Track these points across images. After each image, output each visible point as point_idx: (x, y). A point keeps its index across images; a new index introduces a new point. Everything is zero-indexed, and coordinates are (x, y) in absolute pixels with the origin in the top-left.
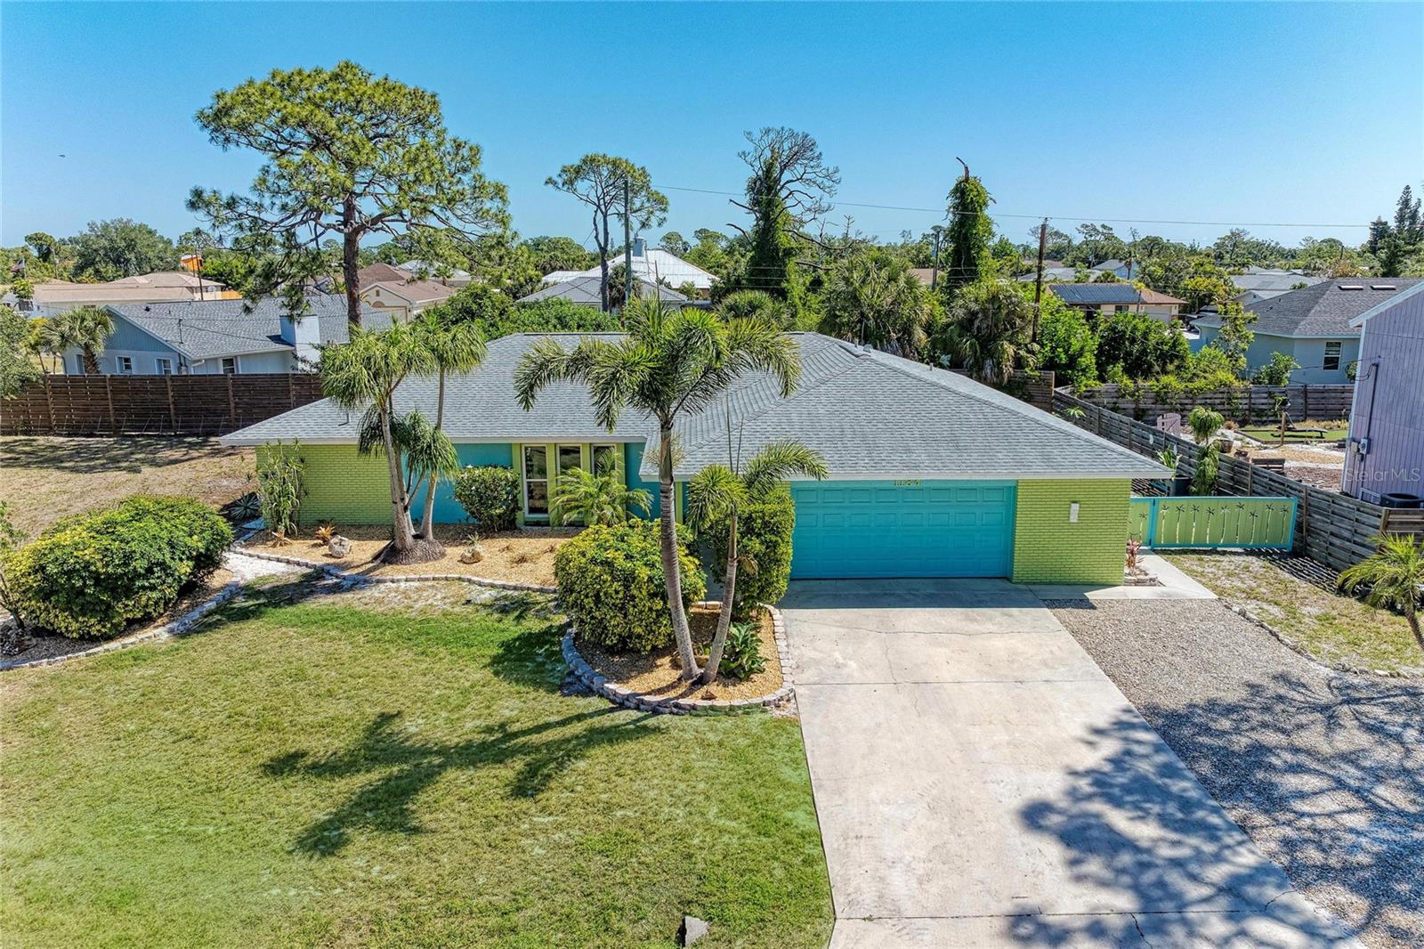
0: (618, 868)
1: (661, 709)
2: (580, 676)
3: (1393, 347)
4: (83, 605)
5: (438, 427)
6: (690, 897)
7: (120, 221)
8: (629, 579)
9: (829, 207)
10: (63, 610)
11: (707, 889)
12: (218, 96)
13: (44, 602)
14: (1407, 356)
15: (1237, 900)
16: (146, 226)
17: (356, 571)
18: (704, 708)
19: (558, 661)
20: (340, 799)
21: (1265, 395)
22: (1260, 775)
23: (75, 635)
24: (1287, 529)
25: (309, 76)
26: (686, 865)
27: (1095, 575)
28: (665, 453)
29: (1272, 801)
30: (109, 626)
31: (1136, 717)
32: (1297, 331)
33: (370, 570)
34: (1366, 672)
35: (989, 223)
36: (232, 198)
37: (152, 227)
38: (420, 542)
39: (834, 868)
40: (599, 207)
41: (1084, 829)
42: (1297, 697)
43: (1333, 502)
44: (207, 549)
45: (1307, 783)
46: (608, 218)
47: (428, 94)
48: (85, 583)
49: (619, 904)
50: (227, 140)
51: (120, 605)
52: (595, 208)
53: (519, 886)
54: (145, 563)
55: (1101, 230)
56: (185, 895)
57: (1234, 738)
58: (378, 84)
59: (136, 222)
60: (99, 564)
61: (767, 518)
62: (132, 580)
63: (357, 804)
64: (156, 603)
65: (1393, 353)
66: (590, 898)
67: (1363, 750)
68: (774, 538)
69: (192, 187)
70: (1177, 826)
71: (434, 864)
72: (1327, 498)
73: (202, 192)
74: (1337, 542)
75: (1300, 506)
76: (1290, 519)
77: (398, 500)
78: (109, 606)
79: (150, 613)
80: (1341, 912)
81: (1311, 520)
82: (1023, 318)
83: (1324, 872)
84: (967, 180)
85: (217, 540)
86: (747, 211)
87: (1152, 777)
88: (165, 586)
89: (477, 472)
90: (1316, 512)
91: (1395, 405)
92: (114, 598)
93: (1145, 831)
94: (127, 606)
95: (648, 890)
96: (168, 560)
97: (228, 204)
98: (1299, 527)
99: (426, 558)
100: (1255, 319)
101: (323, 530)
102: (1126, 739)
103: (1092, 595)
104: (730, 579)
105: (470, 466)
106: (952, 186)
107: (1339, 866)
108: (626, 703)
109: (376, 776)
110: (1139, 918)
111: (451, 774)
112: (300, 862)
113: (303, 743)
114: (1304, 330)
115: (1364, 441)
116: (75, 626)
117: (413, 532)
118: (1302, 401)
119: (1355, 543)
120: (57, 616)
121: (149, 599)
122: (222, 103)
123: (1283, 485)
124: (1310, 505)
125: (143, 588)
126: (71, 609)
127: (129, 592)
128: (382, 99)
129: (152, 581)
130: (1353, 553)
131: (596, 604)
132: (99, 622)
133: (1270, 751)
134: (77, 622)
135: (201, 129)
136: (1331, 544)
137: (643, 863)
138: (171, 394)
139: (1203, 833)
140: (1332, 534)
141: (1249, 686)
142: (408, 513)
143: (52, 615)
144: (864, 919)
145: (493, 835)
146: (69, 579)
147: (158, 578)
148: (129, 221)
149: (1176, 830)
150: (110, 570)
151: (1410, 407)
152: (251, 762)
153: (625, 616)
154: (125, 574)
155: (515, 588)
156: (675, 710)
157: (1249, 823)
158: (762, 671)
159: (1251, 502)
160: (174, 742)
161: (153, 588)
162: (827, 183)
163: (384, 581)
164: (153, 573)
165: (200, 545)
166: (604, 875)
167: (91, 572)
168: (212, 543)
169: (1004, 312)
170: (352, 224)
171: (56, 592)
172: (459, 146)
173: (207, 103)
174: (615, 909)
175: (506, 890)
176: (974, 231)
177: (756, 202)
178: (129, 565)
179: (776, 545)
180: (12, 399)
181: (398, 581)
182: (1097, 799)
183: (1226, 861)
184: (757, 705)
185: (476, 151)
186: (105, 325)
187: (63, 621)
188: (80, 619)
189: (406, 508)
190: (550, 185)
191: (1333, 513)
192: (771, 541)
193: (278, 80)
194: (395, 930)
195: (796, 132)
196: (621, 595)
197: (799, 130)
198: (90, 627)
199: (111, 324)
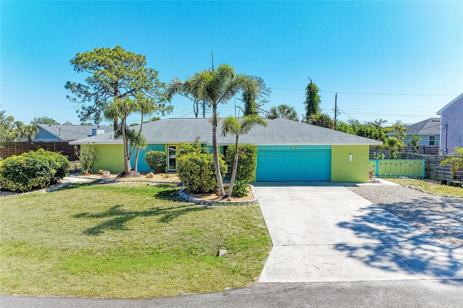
0: (196, 238)
1: (212, 204)
2: (185, 198)
3: (452, 118)
4: (18, 178)
5: (140, 131)
6: (221, 245)
7: (44, 117)
8: (201, 164)
9: (268, 101)
10: (11, 181)
11: (227, 242)
12: (77, 54)
13: (5, 177)
14: (456, 120)
15: (416, 241)
16: (52, 119)
17: (111, 180)
18: (227, 203)
19: (177, 196)
20: (100, 223)
21: (411, 149)
22: (420, 216)
23: (14, 190)
24: (422, 170)
25: (106, 49)
26: (220, 237)
27: (359, 180)
28: (214, 117)
29: (425, 221)
30: (26, 187)
31: (376, 206)
32: (420, 133)
33: (116, 179)
34: (454, 197)
35: (319, 97)
36: (79, 85)
37: (54, 119)
38: (133, 171)
39: (272, 235)
40: (195, 101)
41: (360, 227)
42: (431, 202)
43: (437, 158)
44: (61, 167)
45: (437, 217)
46: (198, 105)
47: (142, 56)
48: (19, 170)
49: (196, 247)
50: (79, 70)
51: (30, 180)
52: (194, 102)
53: (161, 243)
54: (40, 166)
55: (355, 121)
56: (42, 243)
57: (410, 209)
58: (127, 52)
59: (49, 117)
60: (25, 165)
61: (248, 149)
62: (35, 171)
63: (105, 224)
64: (43, 182)
65: (451, 121)
66: (185, 246)
67: (455, 211)
68: (250, 154)
69: (67, 81)
70: (393, 226)
71: (131, 238)
72: (434, 157)
73: (70, 82)
74: (439, 171)
75: (426, 162)
76: (423, 167)
77: (126, 155)
78: (27, 180)
79: (40, 185)
80: (454, 243)
81: (430, 166)
82: (331, 124)
83: (446, 235)
84: (311, 84)
85: (65, 165)
86: (242, 101)
87: (383, 217)
88: (46, 176)
89: (153, 152)
90: (431, 163)
91: (454, 136)
92: (29, 178)
93: (382, 228)
94: (33, 181)
95: (206, 244)
96: (48, 166)
97: (78, 86)
98: (426, 170)
99: (135, 176)
100: (406, 130)
101: (101, 170)
102: (373, 210)
103: (358, 185)
104: (236, 160)
105: (150, 150)
106: (307, 86)
107: (451, 233)
108: (200, 203)
109: (112, 218)
110: (382, 245)
111: (138, 218)
112: (84, 237)
113: (89, 211)
114: (422, 132)
115: (445, 150)
116: (14, 186)
117: (131, 168)
118: (424, 151)
119: (445, 170)
120: (9, 183)
121: (41, 179)
122: (78, 57)
123: (420, 157)
124: (429, 161)
125: (38, 175)
126: (14, 180)
127: (34, 176)
128: (128, 56)
129: (42, 173)
130: (445, 174)
131: (191, 174)
132: (23, 185)
133: (423, 211)
134: (15, 185)
135: (71, 65)
136: (437, 172)
137: (205, 237)
138: (55, 148)
139: (401, 228)
140: (437, 169)
141: (414, 200)
142: (129, 160)
143: (7, 182)
144: (283, 245)
145: (152, 231)
146: (14, 169)
147: (44, 172)
148: (47, 117)
149: (393, 227)
150: (28, 166)
151: (459, 136)
152: (69, 215)
153: (200, 178)
154: (33, 169)
155: (164, 183)
156: (217, 204)
157: (418, 226)
158: (247, 196)
159: (410, 162)
160: (44, 211)
161: (42, 176)
162: (267, 93)
163: (120, 181)
164: (42, 170)
165: (59, 165)
166: (191, 240)
167: (22, 167)
168: (63, 165)
169: (325, 122)
170: (116, 95)
171: (9, 173)
172: (151, 71)
173: (73, 57)
174: (194, 248)
175: (156, 244)
176: (314, 99)
177: (245, 99)
178: (35, 165)
179: (251, 156)
180: (3, 148)
181: (125, 181)
182: (364, 221)
183: (411, 233)
184: (245, 203)
185: (157, 73)
186: (36, 130)
187: (11, 185)
188: (17, 184)
189: (129, 159)
190: (180, 95)
191: (437, 162)
192: (250, 155)
193: (96, 50)
194: (115, 252)
195: (257, 77)
196: (199, 170)
197: (259, 76)
198: (19, 187)
199: (38, 130)
